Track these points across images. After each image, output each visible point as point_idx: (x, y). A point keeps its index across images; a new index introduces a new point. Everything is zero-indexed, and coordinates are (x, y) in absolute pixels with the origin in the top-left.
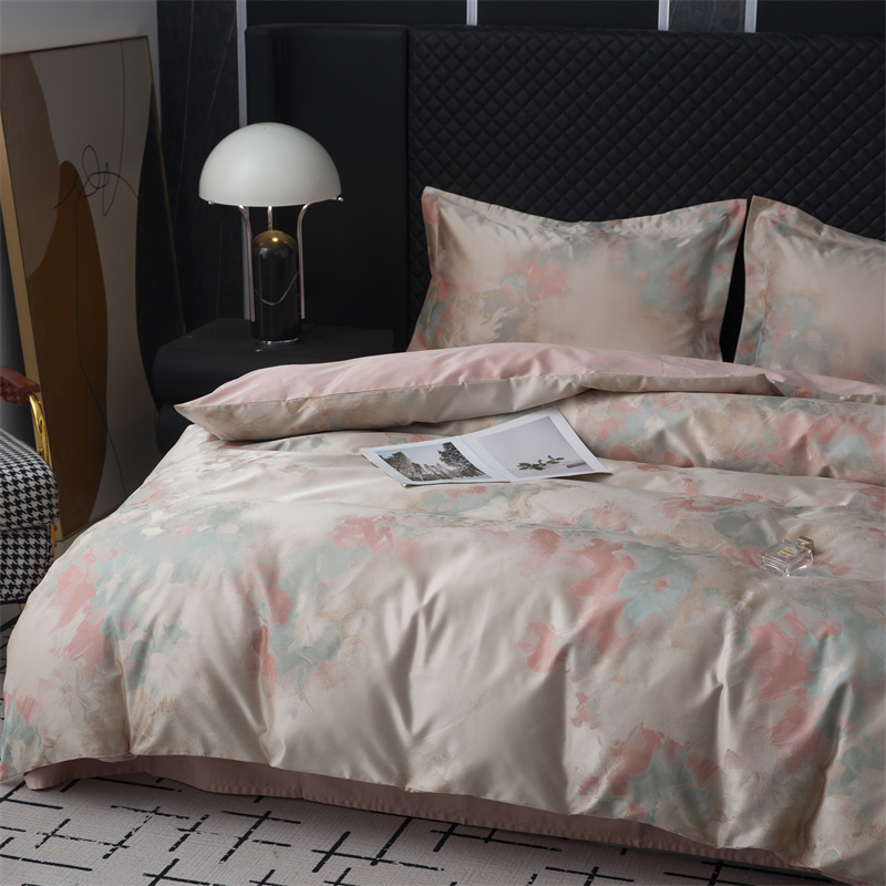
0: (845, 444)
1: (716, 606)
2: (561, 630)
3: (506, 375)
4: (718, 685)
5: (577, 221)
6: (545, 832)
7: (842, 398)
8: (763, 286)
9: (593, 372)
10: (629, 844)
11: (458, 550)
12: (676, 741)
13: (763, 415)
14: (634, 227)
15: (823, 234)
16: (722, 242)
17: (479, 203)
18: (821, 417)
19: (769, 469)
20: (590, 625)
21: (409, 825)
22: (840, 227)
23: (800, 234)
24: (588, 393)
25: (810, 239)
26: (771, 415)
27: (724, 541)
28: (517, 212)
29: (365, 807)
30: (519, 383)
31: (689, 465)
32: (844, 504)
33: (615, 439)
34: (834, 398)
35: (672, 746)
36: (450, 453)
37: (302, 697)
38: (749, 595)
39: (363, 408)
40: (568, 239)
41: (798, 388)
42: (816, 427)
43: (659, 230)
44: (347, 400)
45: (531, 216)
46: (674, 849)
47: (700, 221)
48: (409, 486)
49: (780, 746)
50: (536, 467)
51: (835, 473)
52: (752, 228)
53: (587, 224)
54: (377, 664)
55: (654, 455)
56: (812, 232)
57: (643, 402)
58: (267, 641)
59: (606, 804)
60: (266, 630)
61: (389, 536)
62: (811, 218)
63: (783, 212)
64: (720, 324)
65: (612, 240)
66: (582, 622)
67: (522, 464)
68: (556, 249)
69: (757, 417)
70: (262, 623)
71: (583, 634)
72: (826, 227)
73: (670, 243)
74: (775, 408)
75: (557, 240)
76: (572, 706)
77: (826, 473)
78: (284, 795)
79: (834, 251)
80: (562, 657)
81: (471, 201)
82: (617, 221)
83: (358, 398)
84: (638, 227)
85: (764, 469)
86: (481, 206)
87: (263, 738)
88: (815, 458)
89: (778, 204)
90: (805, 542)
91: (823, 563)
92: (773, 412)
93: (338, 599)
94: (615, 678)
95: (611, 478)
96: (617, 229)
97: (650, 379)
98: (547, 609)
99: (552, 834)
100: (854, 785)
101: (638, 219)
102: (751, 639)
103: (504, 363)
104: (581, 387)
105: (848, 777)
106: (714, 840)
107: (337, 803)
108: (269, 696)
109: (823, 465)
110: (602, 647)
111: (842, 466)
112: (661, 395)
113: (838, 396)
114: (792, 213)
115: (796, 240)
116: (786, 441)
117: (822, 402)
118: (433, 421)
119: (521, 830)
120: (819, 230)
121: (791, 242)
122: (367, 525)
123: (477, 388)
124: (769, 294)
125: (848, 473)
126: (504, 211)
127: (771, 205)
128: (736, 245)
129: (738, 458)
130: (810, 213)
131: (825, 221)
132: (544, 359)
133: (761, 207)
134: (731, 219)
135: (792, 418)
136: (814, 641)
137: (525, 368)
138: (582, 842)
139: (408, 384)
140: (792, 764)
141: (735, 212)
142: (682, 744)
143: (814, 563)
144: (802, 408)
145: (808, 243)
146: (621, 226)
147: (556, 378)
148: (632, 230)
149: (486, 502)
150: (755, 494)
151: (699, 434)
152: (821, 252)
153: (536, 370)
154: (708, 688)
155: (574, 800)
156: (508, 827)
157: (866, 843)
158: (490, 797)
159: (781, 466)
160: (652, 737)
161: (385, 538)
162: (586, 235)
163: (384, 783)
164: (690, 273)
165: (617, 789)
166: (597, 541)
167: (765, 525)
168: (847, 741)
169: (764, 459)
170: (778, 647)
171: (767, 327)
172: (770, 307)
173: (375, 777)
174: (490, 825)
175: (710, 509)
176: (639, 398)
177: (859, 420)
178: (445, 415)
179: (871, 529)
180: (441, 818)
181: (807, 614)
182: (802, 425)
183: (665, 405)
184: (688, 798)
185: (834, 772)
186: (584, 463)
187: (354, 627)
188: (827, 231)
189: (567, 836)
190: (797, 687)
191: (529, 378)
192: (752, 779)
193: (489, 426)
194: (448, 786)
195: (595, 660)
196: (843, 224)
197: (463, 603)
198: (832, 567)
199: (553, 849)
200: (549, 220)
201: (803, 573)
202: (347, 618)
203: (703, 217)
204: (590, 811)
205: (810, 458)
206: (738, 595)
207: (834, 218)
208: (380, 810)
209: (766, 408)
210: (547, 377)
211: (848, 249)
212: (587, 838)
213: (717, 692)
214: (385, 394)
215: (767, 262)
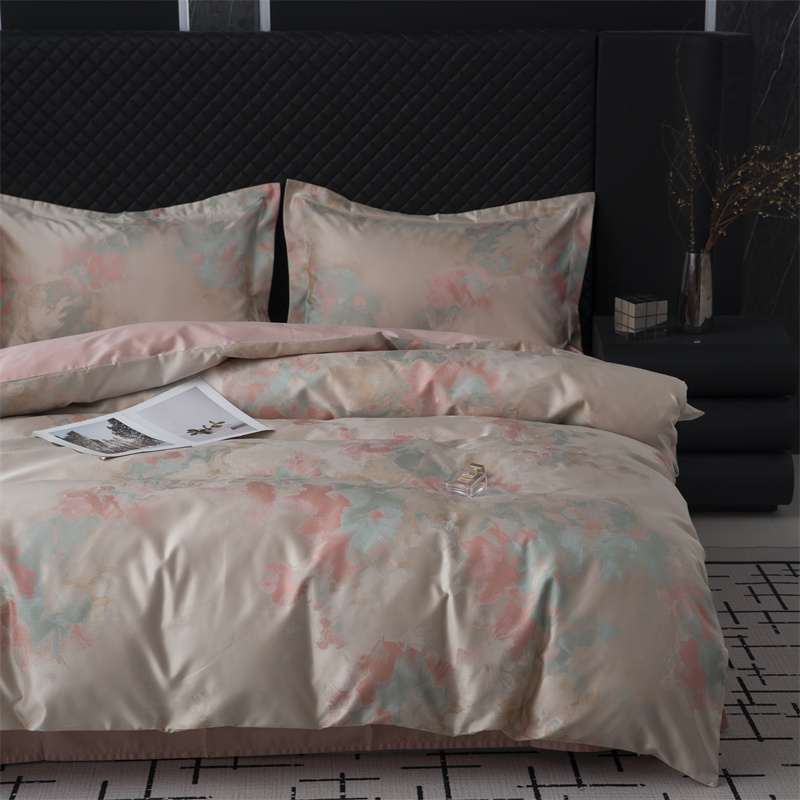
0: (466, 386)
1: (430, 528)
2: (297, 568)
3: (154, 352)
4: (444, 595)
5: (121, 212)
6: (284, 752)
7: (448, 347)
8: (305, 260)
9: (233, 343)
10: (361, 749)
11: (185, 508)
12: (415, 648)
13: (391, 368)
14: (178, 214)
15: (352, 210)
16: (262, 222)
17: (22, 200)
18: (443, 364)
19: (403, 413)
20: (324, 558)
21: (158, 767)
22: (365, 203)
23: (332, 212)
24: (229, 362)
25: (343, 215)
26: (398, 365)
27: (409, 475)
28: (61, 207)
29: (109, 758)
30: (167, 359)
31: (330, 417)
32: (485, 434)
33: (262, 400)
34: (443, 347)
35: (412, 653)
36: (118, 427)
37: (60, 660)
38: (454, 516)
39: (26, 394)
40: (120, 229)
41: (411, 341)
42: (440, 372)
43: (202, 216)
44: (11, 388)
45: (75, 210)
46: (402, 747)
47: (239, 205)
48: (108, 458)
49: (503, 639)
50: (203, 431)
51: (460, 411)
52: (288, 208)
53: (132, 214)
54: (131, 621)
55: (300, 411)
56: (343, 209)
57: (281, 365)
58: (15, 614)
59: (355, 713)
60: (13, 604)
61: (116, 504)
62: (339, 196)
63: (314, 193)
64: (268, 297)
65: (162, 228)
66: (316, 557)
67: (190, 431)
68: (110, 239)
69: (386, 369)
70: (8, 597)
71: (319, 567)
72: (353, 204)
73: (217, 227)
74: (400, 360)
75: (109, 230)
76: (316, 631)
77: (452, 412)
78: (26, 760)
79: (366, 224)
80: (303, 590)
81: (14, 199)
82: (159, 209)
83: (20, 385)
84: (182, 214)
85: (398, 413)
86: (25, 203)
87: (19, 707)
88: (442, 400)
89: (309, 186)
90: (476, 468)
91: (495, 484)
92: (399, 365)
93: (81, 567)
94: (354, 602)
95: (275, 435)
96: (162, 217)
97: (285, 345)
98: (281, 551)
99: (291, 752)
100: (569, 662)
101: (180, 206)
102: (465, 552)
103: (151, 341)
104: (224, 357)
105: (562, 657)
106: (451, 730)
107: (81, 759)
108: (22, 665)
109: (450, 405)
110: (337, 577)
111: (466, 404)
112: (296, 358)
113: (445, 346)
114: (322, 193)
115: (332, 217)
116: (415, 388)
117: (439, 352)
118: (89, 401)
119: (262, 753)
120: (348, 207)
121: (329, 220)
122: (92, 498)
123: (128, 366)
124: (311, 267)
125: (472, 410)
126: (49, 207)
127: (302, 187)
128: (274, 225)
129: (374, 407)
130: (337, 192)
131: (351, 199)
132: (184, 334)
133: (294, 189)
134: (267, 201)
135: (416, 368)
136: (518, 547)
137: (170, 344)
138: (319, 755)
139: (65, 368)
140: (515, 653)
141: (271, 194)
142: (420, 650)
143: (489, 485)
144: (423, 357)
145: (342, 218)
146: (165, 214)
147: (201, 351)
148: (177, 217)
149: (185, 466)
150: (406, 435)
151: (338, 389)
152: (356, 226)
153: (180, 346)
154: (436, 598)
155: (324, 715)
156: (249, 754)
157: (584, 709)
158: (247, 724)
159: (413, 410)
160: (393, 649)
161: (112, 506)
162: (135, 224)
163: (144, 728)
164: (239, 253)
165: (366, 698)
166: (309, 487)
167: (436, 457)
168: (559, 627)
169: (399, 405)
170: (488, 556)
171: (314, 296)
172: (315, 279)
173: (136, 725)
174: (232, 754)
175: (387, 450)
176: (276, 363)
177: (475, 364)
178: (101, 394)
179: (525, 452)
180: (184, 755)
181: (506, 525)
182: (426, 373)
183: (302, 366)
184: (428, 696)
185: (549, 655)
186: (244, 425)
187: (101, 590)
188: (355, 208)
189: (305, 752)
190: (509, 588)
191: (176, 353)
192: (483, 670)
193: (142, 401)
194: (209, 720)
195: (333, 589)
196: (366, 200)
197: (200, 555)
198: (505, 486)
199: (296, 765)
200: (94, 213)
201: (482, 494)
202: (93, 582)
203: (242, 202)
204: (340, 722)
205: (437, 400)
206: (445, 517)
207: (359, 195)
208: (124, 758)
209: (392, 361)
210: (192, 351)
211: (377, 222)
212: (323, 751)
213: (444, 600)
214: (45, 380)
215: (306, 238)
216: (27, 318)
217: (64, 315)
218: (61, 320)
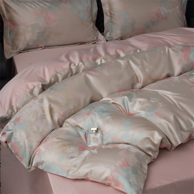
8: (108, 9)
124: (111, 11)
215: (108, 1)
216: (25, 37)
217: (38, 35)
218: (37, 37)
